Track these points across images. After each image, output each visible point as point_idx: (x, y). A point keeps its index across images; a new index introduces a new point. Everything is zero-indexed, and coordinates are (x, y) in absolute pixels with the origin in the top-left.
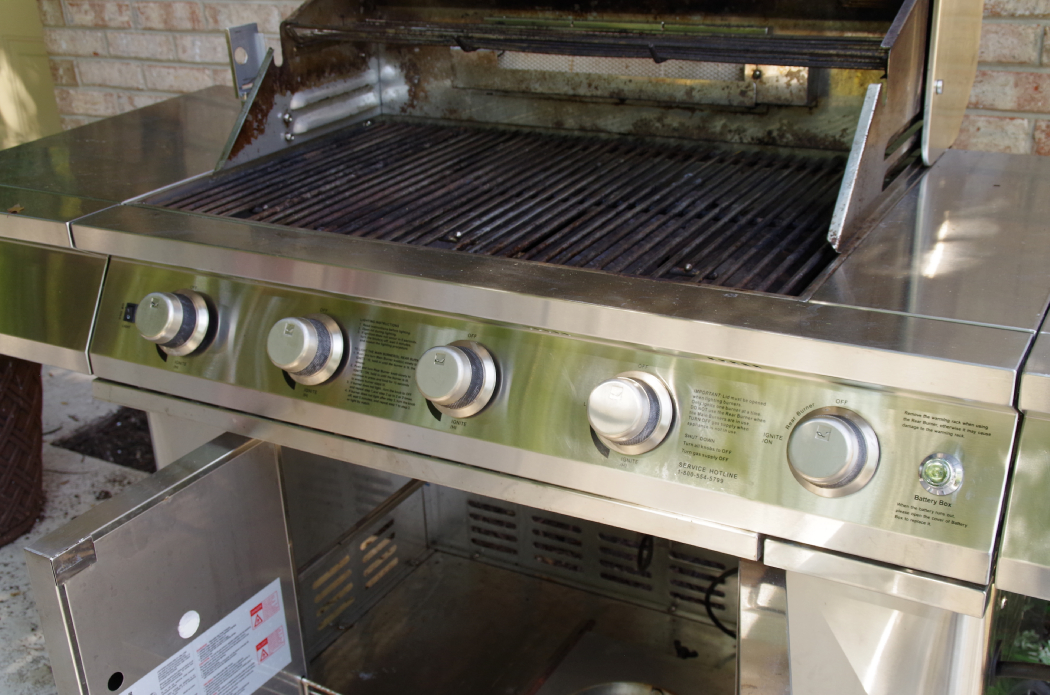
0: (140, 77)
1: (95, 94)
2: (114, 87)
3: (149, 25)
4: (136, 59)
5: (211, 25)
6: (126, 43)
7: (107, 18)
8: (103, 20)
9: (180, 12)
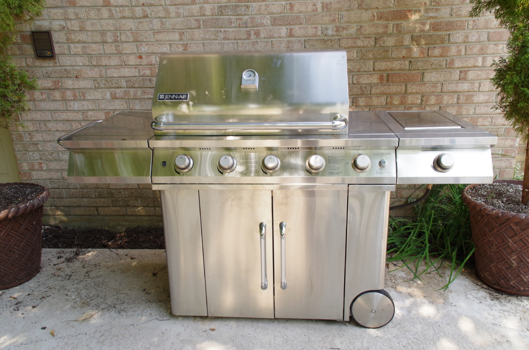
0: (50, 116)
1: (28, 123)
2: (38, 121)
3: (55, 99)
4: (48, 110)
5: (82, 98)
6: (43, 105)
7: (35, 97)
8: (34, 98)
9: (69, 94)
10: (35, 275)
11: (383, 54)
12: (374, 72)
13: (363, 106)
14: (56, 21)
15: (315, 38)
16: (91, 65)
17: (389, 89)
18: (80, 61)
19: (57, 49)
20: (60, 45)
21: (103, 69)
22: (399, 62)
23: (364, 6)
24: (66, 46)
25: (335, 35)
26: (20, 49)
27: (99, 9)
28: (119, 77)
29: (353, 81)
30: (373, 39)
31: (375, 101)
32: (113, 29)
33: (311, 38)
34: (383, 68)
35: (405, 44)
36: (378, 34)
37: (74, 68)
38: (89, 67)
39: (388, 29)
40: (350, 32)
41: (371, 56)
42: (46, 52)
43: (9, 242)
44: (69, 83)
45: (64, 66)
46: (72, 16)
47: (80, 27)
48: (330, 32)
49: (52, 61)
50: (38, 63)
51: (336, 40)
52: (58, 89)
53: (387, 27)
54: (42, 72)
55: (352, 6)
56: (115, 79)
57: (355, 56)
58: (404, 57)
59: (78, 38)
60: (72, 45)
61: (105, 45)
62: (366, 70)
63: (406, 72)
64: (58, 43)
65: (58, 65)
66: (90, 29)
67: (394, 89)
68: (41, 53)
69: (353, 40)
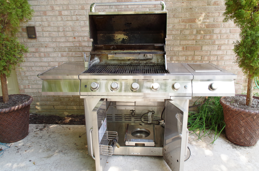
0: (33, 64)
1: (24, 68)
2: (28, 66)
3: (36, 56)
4: (33, 62)
5: (48, 56)
6: (31, 59)
8: (26, 56)
9: (42, 54)
10: (26, 136)
11: (184, 38)
12: (180, 46)
13: (175, 61)
14: (38, 22)
16: (52, 41)
17: (187, 53)
18: (47, 40)
19: (38, 34)
20: (39, 32)
21: (58, 43)
22: (191, 41)
23: (176, 16)
24: (41, 33)
26: (21, 34)
27: (57, 17)
28: (65, 47)
29: (170, 49)
30: (180, 31)
31: (181, 58)
32: (62, 26)
34: (184, 44)
35: (193, 33)
36: (182, 29)
37: (45, 43)
38: (51, 42)
39: (186, 27)
40: (169, 27)
41: (179, 38)
42: (33, 36)
43: (15, 121)
44: (42, 50)
45: (41, 42)
46: (45, 20)
47: (48, 25)
49: (35, 40)
50: (29, 40)
52: (38, 52)
53: (186, 26)
54: (31, 45)
55: (170, 16)
56: (63, 47)
57: (172, 38)
58: (193, 39)
59: (47, 30)
60: (44, 33)
61: (59, 32)
62: (176, 44)
63: (194, 46)
64: (38, 31)
65: (38, 41)
66: (53, 26)
67: (189, 53)
68: (30, 36)
69: (171, 31)
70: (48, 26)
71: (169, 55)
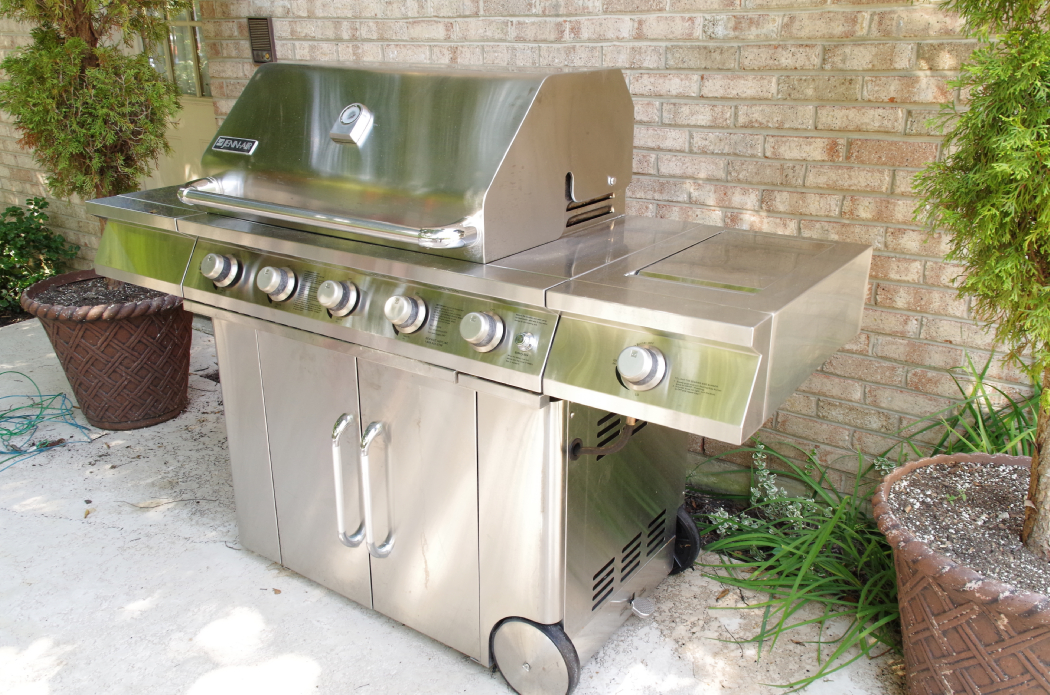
11: (842, 89)
12: (815, 134)
13: (784, 213)
15: (688, 44)
17: (850, 177)
20: (282, 42)
22: (880, 111)
24: (289, 44)
25: (732, 39)
26: (237, 47)
30: (818, 50)
31: (814, 205)
32: (350, 16)
33: (681, 44)
34: (838, 124)
35: (897, 66)
36: (831, 37)
39: (858, 27)
40: (764, 31)
41: (810, 92)
42: (264, 53)
47: (308, 12)
48: (720, 31)
51: (732, 51)
53: (854, 21)
57: (773, 88)
58: (892, 100)
59: (305, 31)
60: (297, 43)
61: (338, 44)
62: (796, 125)
63: (895, 139)
64: (281, 38)
66: (321, 15)
67: (861, 178)
68: (258, 55)
69: (771, 52)
70: (309, 17)
71: (757, 179)
